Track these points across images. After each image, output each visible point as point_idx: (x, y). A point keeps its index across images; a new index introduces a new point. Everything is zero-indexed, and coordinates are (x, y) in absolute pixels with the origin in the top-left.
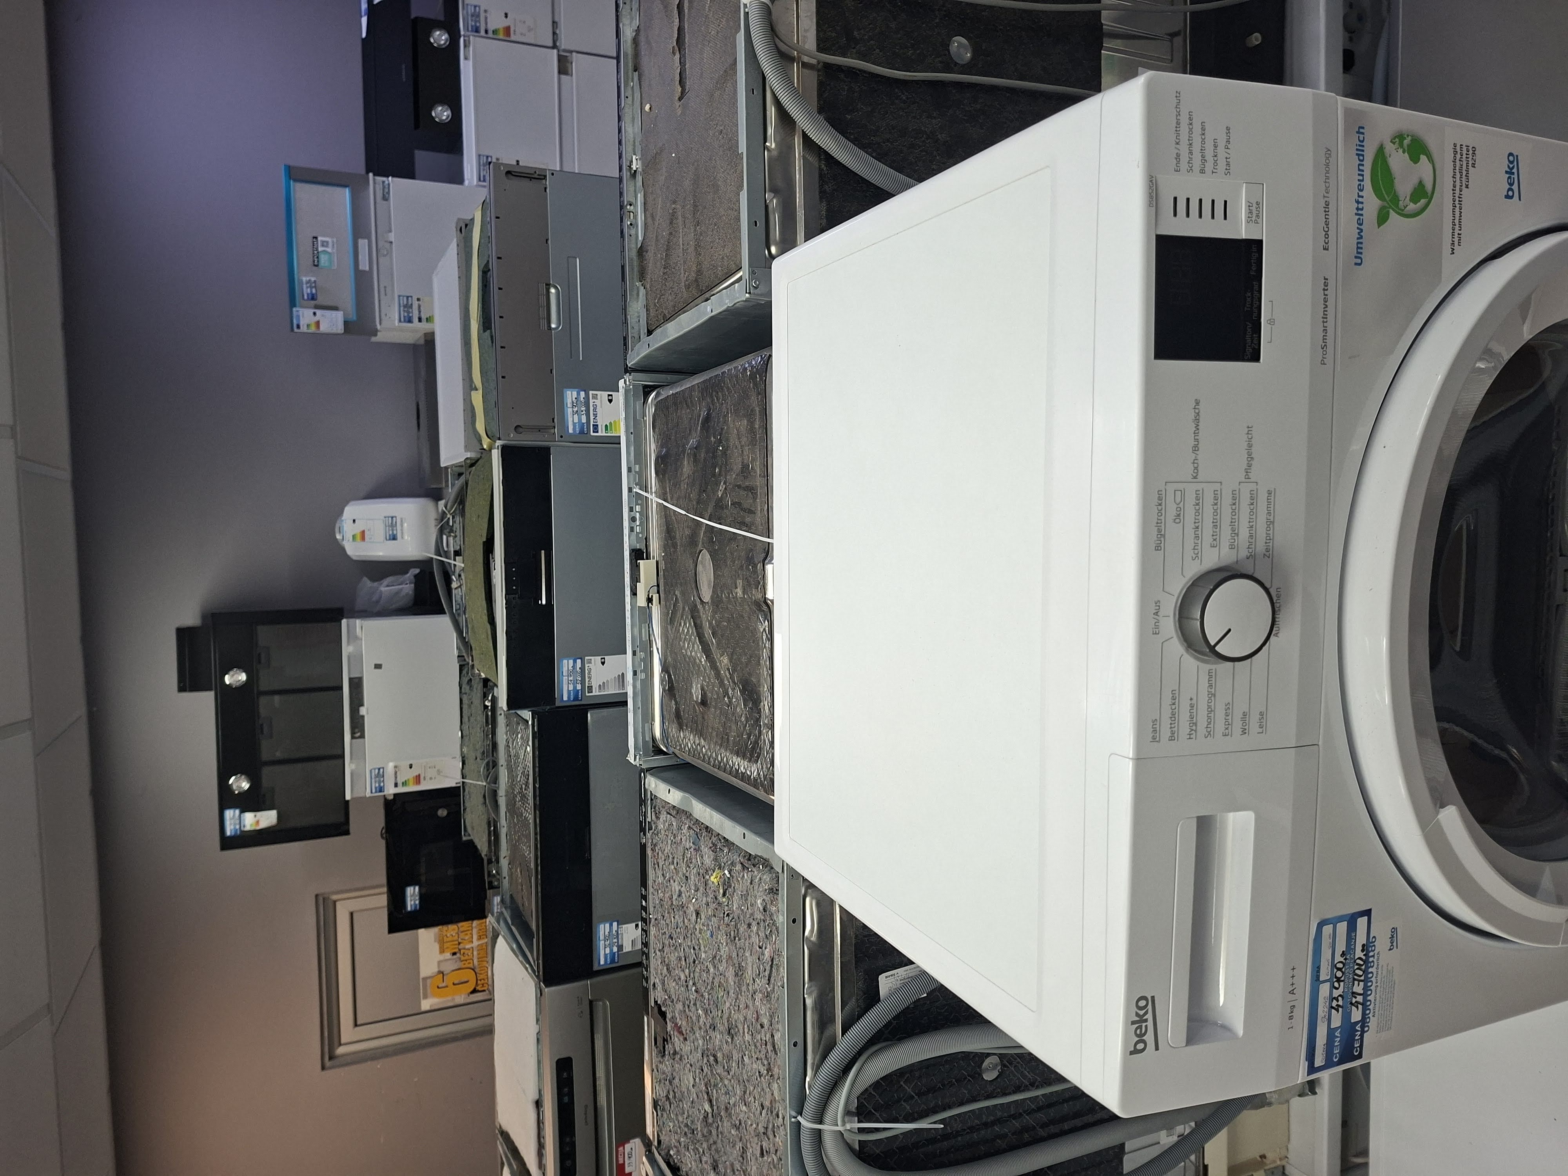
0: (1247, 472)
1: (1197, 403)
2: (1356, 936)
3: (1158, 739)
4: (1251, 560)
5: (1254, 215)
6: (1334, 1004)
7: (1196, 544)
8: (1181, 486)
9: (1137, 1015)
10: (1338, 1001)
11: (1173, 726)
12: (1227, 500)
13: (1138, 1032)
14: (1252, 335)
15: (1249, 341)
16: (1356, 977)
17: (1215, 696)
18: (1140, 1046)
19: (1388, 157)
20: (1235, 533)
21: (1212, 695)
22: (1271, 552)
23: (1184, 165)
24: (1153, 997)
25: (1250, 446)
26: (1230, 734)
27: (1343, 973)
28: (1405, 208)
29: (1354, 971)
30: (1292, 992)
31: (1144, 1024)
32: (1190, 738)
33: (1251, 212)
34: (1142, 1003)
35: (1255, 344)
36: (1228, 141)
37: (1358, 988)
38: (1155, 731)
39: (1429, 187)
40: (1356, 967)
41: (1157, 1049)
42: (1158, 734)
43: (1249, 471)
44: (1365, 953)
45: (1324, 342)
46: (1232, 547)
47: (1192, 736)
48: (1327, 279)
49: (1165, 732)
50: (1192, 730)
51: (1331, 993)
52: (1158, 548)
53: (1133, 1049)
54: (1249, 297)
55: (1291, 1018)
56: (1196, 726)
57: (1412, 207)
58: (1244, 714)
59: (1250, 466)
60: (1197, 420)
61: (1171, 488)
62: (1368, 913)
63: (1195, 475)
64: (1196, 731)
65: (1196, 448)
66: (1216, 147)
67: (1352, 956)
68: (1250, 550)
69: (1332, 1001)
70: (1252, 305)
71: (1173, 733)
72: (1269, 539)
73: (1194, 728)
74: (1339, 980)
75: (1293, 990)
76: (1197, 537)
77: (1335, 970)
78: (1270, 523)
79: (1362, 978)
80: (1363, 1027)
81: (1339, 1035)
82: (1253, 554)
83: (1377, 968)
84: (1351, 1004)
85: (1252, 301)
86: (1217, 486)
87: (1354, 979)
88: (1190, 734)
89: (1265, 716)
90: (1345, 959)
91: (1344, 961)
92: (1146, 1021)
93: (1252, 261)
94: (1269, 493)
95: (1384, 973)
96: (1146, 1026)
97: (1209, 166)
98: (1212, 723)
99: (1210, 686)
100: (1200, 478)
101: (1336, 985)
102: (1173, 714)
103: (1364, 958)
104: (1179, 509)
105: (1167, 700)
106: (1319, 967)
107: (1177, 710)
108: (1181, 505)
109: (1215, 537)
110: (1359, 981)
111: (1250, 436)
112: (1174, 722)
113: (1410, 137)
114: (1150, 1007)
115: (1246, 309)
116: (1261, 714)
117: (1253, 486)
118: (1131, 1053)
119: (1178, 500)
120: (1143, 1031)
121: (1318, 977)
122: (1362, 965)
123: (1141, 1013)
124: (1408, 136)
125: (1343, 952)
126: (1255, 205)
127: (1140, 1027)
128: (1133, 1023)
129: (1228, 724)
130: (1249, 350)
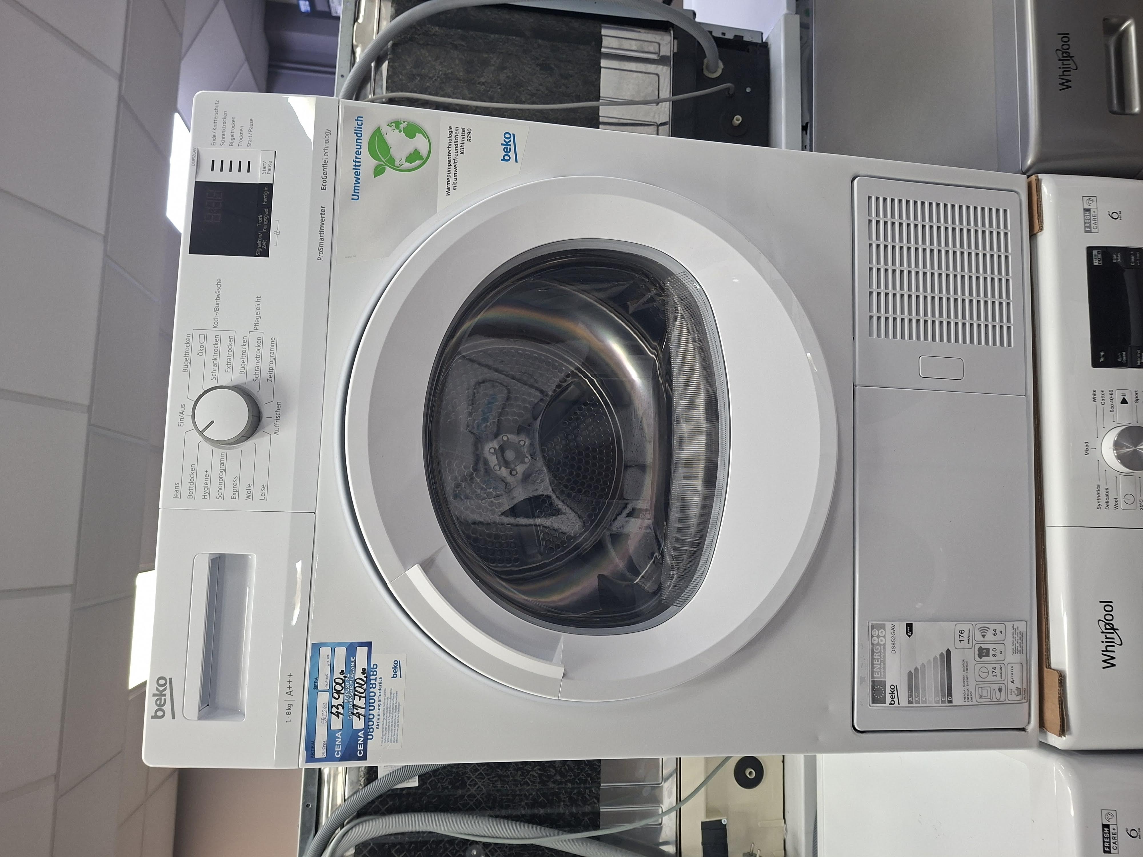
0: (255, 325)
1: (219, 281)
2: (355, 660)
3: (179, 497)
4: (257, 383)
5: (267, 169)
6: (334, 710)
7: (214, 370)
8: (204, 332)
9: (157, 689)
10: (338, 709)
11: (191, 488)
12: (239, 342)
13: (158, 702)
14: (262, 240)
15: (260, 244)
16: (356, 693)
17: (225, 471)
18: (160, 713)
19: (385, 135)
20: (244, 364)
21: (223, 470)
22: (273, 378)
23: (218, 141)
24: (170, 679)
25: (258, 309)
26: (237, 498)
27: (343, 688)
28: (400, 166)
29: (355, 688)
30: (289, 693)
31: (163, 698)
32: (204, 498)
33: (265, 167)
34: (162, 682)
35: (265, 246)
36: (251, 127)
37: (361, 703)
38: (177, 491)
39: (424, 152)
40: (356, 685)
41: (173, 718)
42: (179, 493)
43: (257, 324)
44: (365, 675)
45: (320, 246)
46: (242, 373)
47: (206, 497)
48: (325, 208)
49: (185, 492)
50: (207, 493)
51: (330, 701)
52: (185, 371)
53: (154, 715)
54: (261, 218)
55: (288, 713)
56: (210, 490)
57: (407, 165)
58: (249, 485)
59: (257, 321)
60: (218, 291)
61: (197, 333)
62: (369, 645)
63: (215, 325)
64: (209, 494)
65: (216, 309)
66: (242, 130)
67: (352, 676)
68: (257, 376)
69: (332, 708)
70: (263, 222)
71: (191, 493)
72: (271, 369)
73: (208, 491)
74: (338, 692)
75: (290, 692)
76: (215, 365)
77: (334, 684)
78: (273, 359)
79: (364, 695)
80: (366, 735)
81: (341, 737)
82: (259, 378)
83: (380, 690)
84: (353, 713)
85: (263, 220)
86: (232, 334)
87: (355, 695)
88: (205, 495)
89: (266, 488)
90: (345, 677)
91: (344, 678)
92: (165, 695)
93: (264, 196)
94: (273, 339)
95: (388, 695)
96: (165, 700)
97: (237, 141)
98: (223, 489)
99: (222, 464)
100: (219, 327)
101: (336, 695)
102: (192, 480)
103: (365, 679)
104: (202, 347)
105: (187, 470)
106: (317, 679)
107: (195, 478)
108: (204, 344)
109: (229, 366)
110: (360, 697)
111: (258, 303)
112: (192, 486)
113: (406, 123)
114: (168, 685)
115: (258, 225)
116: (263, 486)
117: (261, 335)
118: (153, 717)
119: (202, 341)
120: (162, 703)
121: (316, 687)
122: (364, 685)
123: (161, 689)
124: (404, 122)
125: (342, 671)
126: (268, 163)
127: (160, 699)
128: (154, 695)
129: (235, 491)
130: (259, 250)
